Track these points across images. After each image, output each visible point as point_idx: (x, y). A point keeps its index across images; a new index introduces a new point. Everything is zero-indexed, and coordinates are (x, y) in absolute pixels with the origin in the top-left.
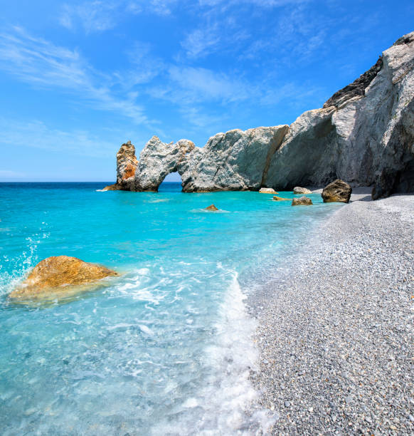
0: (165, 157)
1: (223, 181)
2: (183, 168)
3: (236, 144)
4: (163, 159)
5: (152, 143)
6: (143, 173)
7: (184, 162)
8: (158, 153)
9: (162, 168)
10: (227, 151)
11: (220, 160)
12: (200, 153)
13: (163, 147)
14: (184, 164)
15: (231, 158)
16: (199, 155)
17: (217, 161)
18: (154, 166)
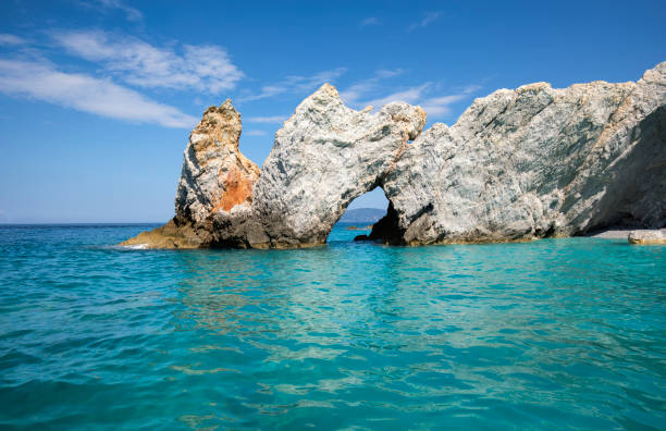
0: (350, 145)
1: (494, 215)
2: (402, 179)
3: (537, 119)
4: (348, 153)
5: (320, 102)
6: (295, 191)
7: (408, 162)
8: (333, 136)
9: (347, 180)
10: (512, 136)
11: (494, 161)
12: (451, 139)
13: (346, 120)
14: (407, 167)
15: (520, 155)
16: (449, 144)
17: (486, 164)
18: (324, 171)
